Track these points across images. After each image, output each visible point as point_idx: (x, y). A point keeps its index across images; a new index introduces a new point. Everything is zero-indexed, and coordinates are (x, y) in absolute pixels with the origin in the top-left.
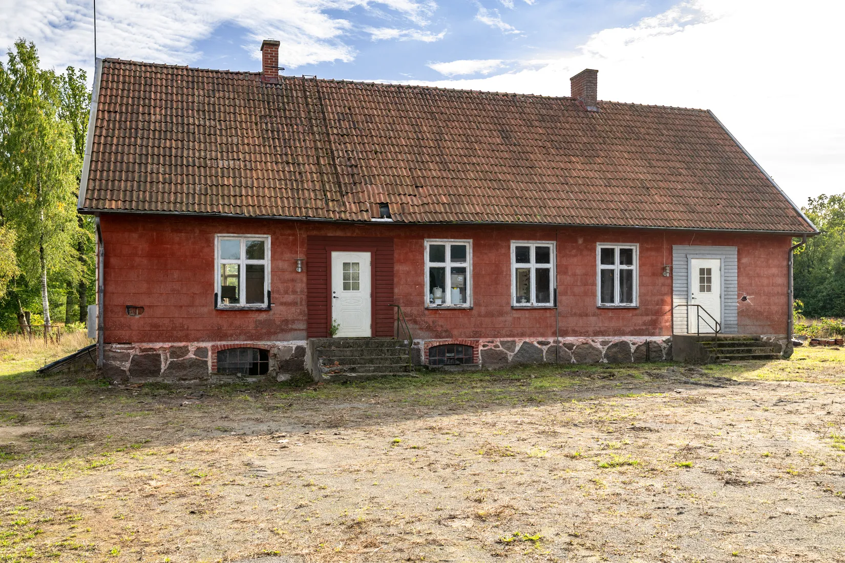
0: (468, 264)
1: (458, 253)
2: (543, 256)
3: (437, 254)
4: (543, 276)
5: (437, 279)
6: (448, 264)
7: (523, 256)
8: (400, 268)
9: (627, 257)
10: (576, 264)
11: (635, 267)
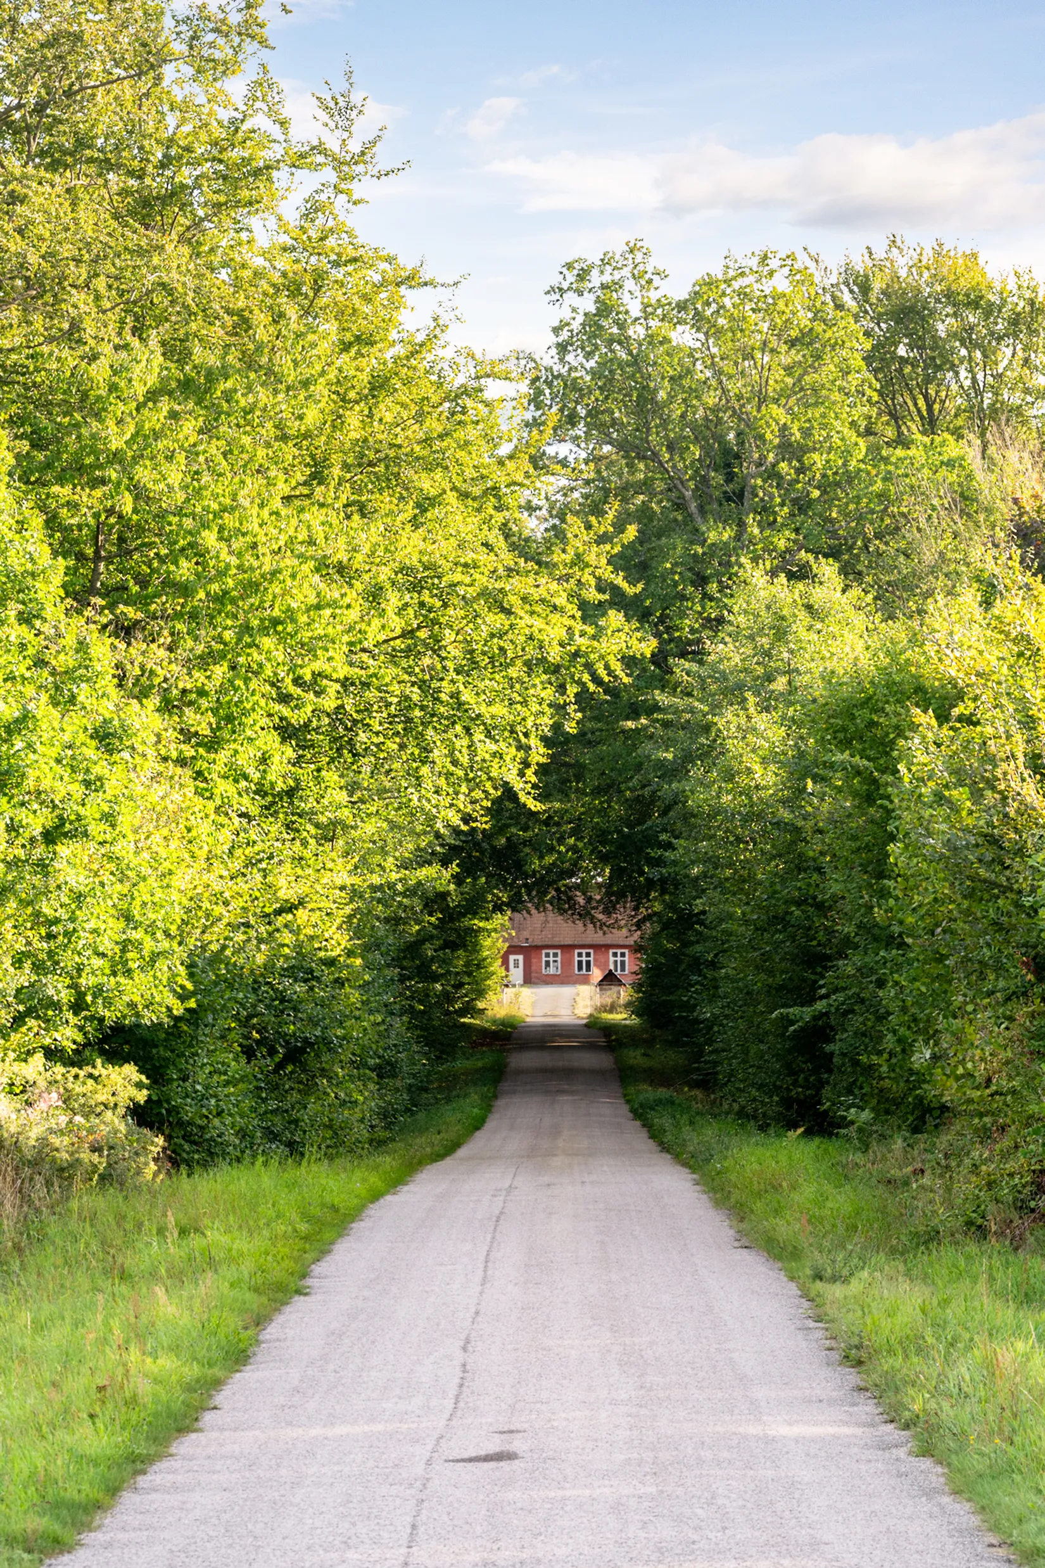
0: (559, 959)
1: (555, 955)
2: (588, 955)
3: (547, 955)
4: (588, 963)
5: (548, 964)
6: (551, 959)
7: (580, 955)
8: (534, 961)
9: (623, 955)
10: (601, 958)
11: (626, 959)
